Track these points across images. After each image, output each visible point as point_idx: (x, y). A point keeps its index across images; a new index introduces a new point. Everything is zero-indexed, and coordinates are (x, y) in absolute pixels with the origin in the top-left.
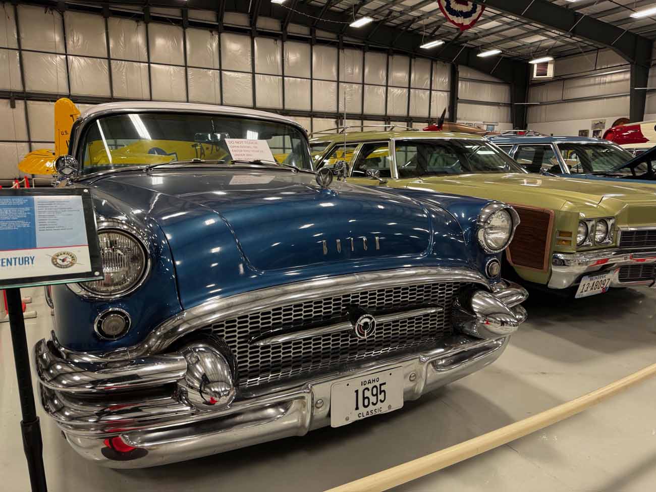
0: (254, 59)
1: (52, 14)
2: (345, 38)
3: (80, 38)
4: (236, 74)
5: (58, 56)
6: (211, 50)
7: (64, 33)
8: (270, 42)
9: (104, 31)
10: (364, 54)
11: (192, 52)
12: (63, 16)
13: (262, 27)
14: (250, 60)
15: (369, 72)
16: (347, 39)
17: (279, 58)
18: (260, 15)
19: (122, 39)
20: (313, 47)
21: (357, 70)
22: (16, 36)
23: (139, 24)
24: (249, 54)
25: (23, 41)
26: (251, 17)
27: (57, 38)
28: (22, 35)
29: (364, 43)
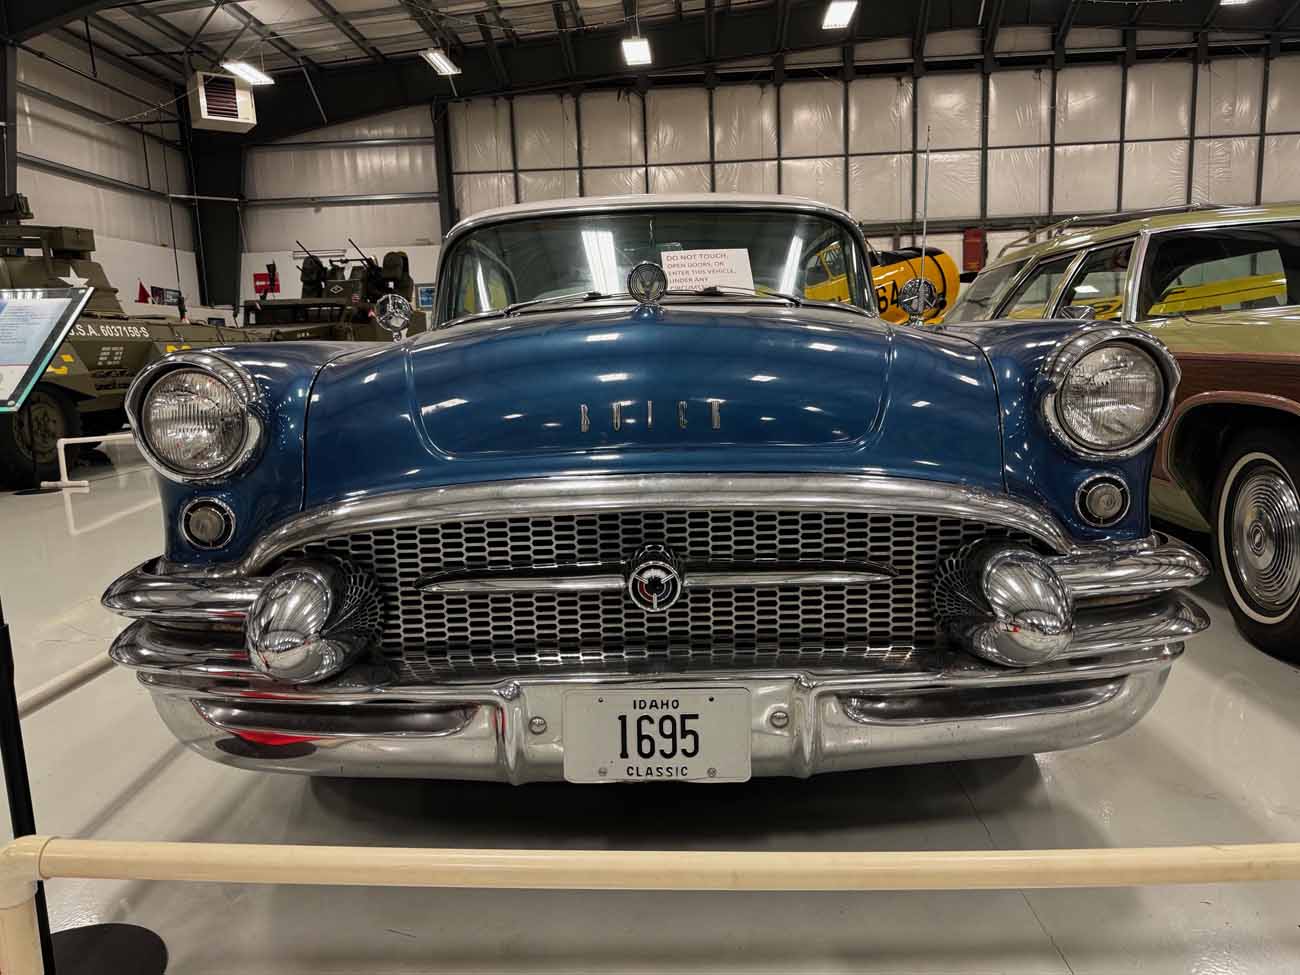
0: (987, 118)
1: (629, 99)
2: (1213, 36)
3: (669, 133)
4: (947, 156)
5: (634, 169)
6: (897, 115)
7: (645, 131)
8: (1025, 77)
9: (707, 113)
10: (1267, 65)
11: (860, 126)
12: (643, 100)
13: (1007, 49)
14: (977, 122)
15: (1281, 104)
16: (1218, 38)
17: (1044, 108)
18: (1004, 24)
19: (736, 123)
20: (1130, 72)
21: (1245, 106)
22: (576, 147)
23: (765, 90)
24: (978, 110)
25: (585, 153)
26: (984, 34)
27: (635, 139)
28: (585, 144)
29: (1268, 37)
